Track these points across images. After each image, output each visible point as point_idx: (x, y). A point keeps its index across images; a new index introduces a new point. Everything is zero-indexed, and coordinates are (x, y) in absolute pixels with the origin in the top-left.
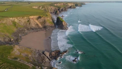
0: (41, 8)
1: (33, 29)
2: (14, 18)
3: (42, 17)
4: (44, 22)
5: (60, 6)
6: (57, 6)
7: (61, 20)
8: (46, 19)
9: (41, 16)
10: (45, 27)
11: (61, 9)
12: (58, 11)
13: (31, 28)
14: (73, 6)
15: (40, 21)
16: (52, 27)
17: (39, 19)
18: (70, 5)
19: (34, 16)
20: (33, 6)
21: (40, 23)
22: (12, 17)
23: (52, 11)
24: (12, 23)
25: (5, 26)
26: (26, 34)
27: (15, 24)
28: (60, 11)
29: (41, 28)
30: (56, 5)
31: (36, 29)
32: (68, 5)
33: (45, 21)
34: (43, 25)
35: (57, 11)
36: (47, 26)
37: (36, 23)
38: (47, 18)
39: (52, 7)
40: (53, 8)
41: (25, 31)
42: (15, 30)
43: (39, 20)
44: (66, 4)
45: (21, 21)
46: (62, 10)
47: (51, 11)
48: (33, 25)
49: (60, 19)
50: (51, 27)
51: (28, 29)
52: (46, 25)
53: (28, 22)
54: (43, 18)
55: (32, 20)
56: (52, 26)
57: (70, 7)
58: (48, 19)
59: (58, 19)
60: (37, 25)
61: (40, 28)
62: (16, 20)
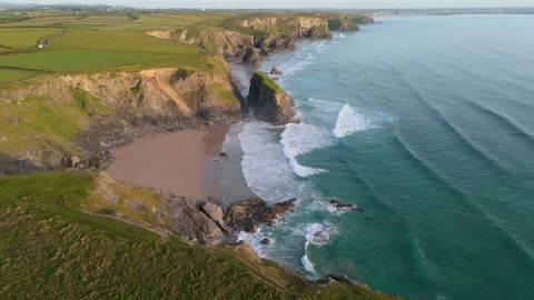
0: (183, 37)
1: (154, 122)
2: (78, 78)
3: (192, 72)
4: (201, 93)
5: (265, 27)
6: (250, 30)
7: (268, 84)
8: (208, 82)
9: (188, 68)
10: (203, 115)
11: (268, 41)
12: (257, 51)
13: (146, 119)
14: (321, 28)
15: (181, 88)
16: (234, 114)
17: (180, 81)
18: (306, 24)
19: (158, 70)
20: (151, 30)
21: (184, 97)
22: (73, 73)
23: (230, 51)
24: (69, 98)
25: (45, 109)
26: (129, 141)
27: (81, 99)
28: (265, 49)
29: (189, 119)
30: (245, 24)
31: (166, 120)
32: (299, 25)
33: (202, 88)
34: (196, 106)
35: (250, 52)
36: (213, 108)
37: (167, 96)
38: (212, 75)
39: (229, 33)
40: (235, 37)
41: (121, 127)
42: (84, 123)
43: (177, 86)
44: (291, 19)
45: (106, 88)
46: (273, 46)
47: (226, 48)
48: (156, 107)
49: (265, 82)
50: (229, 113)
51: (134, 122)
52: (207, 104)
53: (135, 94)
54: (193, 77)
55: (150, 86)
56: (233, 109)
57: (309, 35)
58: (216, 79)
59: (257, 81)
60: (172, 103)
61: (181, 117)
62: (87, 86)
